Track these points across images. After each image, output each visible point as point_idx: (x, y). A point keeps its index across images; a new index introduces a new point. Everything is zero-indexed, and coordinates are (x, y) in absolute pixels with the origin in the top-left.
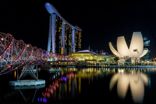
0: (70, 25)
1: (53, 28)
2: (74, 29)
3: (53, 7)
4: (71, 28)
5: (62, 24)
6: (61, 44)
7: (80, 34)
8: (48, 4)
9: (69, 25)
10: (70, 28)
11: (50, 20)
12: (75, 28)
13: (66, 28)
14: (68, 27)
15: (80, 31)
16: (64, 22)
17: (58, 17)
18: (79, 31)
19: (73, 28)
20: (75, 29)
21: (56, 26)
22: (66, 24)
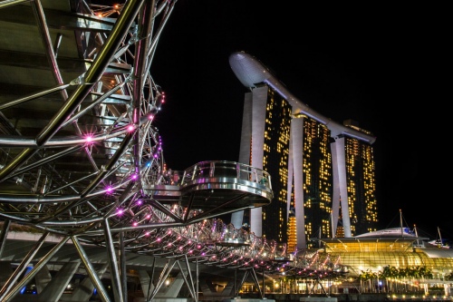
0: (323, 121)
1: (254, 140)
2: (340, 136)
3: (257, 63)
4: (329, 132)
5: (290, 118)
6: (288, 202)
7: (367, 155)
8: (240, 56)
9: (318, 123)
10: (321, 134)
11: (246, 106)
12: (343, 131)
13: (305, 135)
14: (316, 128)
15: (367, 144)
16: (298, 111)
17: (276, 93)
18: (361, 142)
19: (335, 130)
20: (347, 137)
21: (266, 129)
22: (308, 120)
